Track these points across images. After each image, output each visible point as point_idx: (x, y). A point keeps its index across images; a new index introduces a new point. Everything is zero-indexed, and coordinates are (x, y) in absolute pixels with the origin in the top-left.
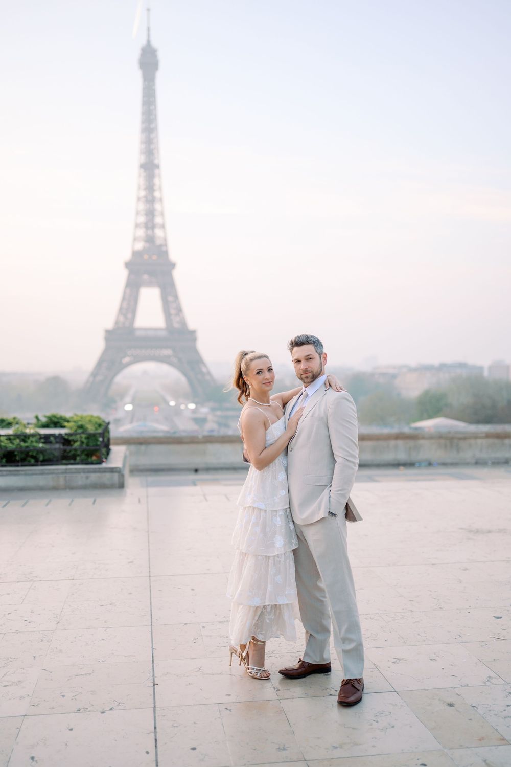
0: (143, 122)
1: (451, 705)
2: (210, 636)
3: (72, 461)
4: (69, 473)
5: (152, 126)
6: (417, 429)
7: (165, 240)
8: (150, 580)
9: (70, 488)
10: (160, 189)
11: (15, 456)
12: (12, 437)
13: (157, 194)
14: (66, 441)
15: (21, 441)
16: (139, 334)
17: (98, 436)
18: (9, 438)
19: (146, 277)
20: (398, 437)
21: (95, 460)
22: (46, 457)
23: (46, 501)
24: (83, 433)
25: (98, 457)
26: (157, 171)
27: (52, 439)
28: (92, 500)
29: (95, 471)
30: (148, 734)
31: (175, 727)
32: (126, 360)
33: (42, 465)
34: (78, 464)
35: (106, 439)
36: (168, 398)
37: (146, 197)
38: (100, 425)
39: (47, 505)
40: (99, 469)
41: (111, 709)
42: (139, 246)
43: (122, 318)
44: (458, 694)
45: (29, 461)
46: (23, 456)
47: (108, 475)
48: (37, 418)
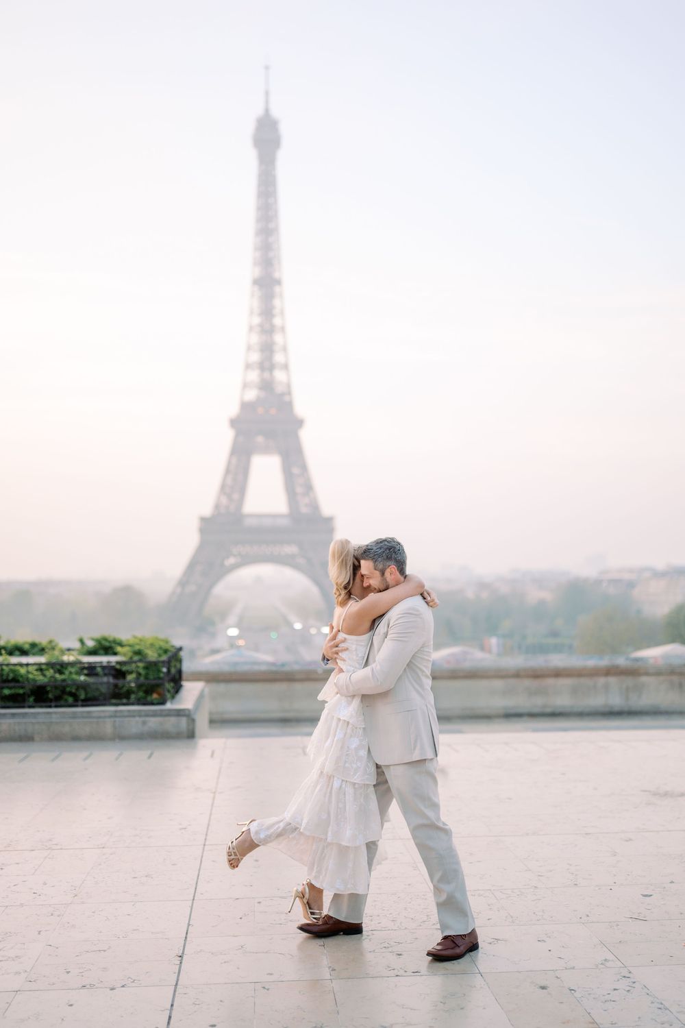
0: (258, 220)
1: (543, 988)
2: (265, 912)
3: (125, 701)
4: (120, 717)
5: (271, 226)
6: (637, 660)
7: (289, 386)
8: (204, 849)
9: (120, 737)
10: (282, 313)
11: (47, 692)
12: (44, 667)
13: (277, 321)
14: (118, 673)
15: (55, 672)
16: (249, 522)
17: (160, 665)
18: (40, 668)
19: (260, 439)
20: (610, 671)
21: (156, 699)
22: (89, 695)
23: (85, 754)
24: (140, 661)
25: (159, 694)
26: (277, 289)
27: (99, 669)
28: (149, 752)
29: (155, 714)
30: (162, 1011)
31: (196, 1004)
32: (231, 561)
33: (83, 706)
34: (133, 704)
35: (173, 671)
36: (292, 618)
37: (261, 325)
38: (166, 651)
39: (86, 759)
40: (161, 710)
41: (123, 986)
42: (251, 395)
43: (224, 500)
44: (557, 977)
45: (66, 700)
46: (58, 692)
47: (173, 720)
48: (81, 641)
